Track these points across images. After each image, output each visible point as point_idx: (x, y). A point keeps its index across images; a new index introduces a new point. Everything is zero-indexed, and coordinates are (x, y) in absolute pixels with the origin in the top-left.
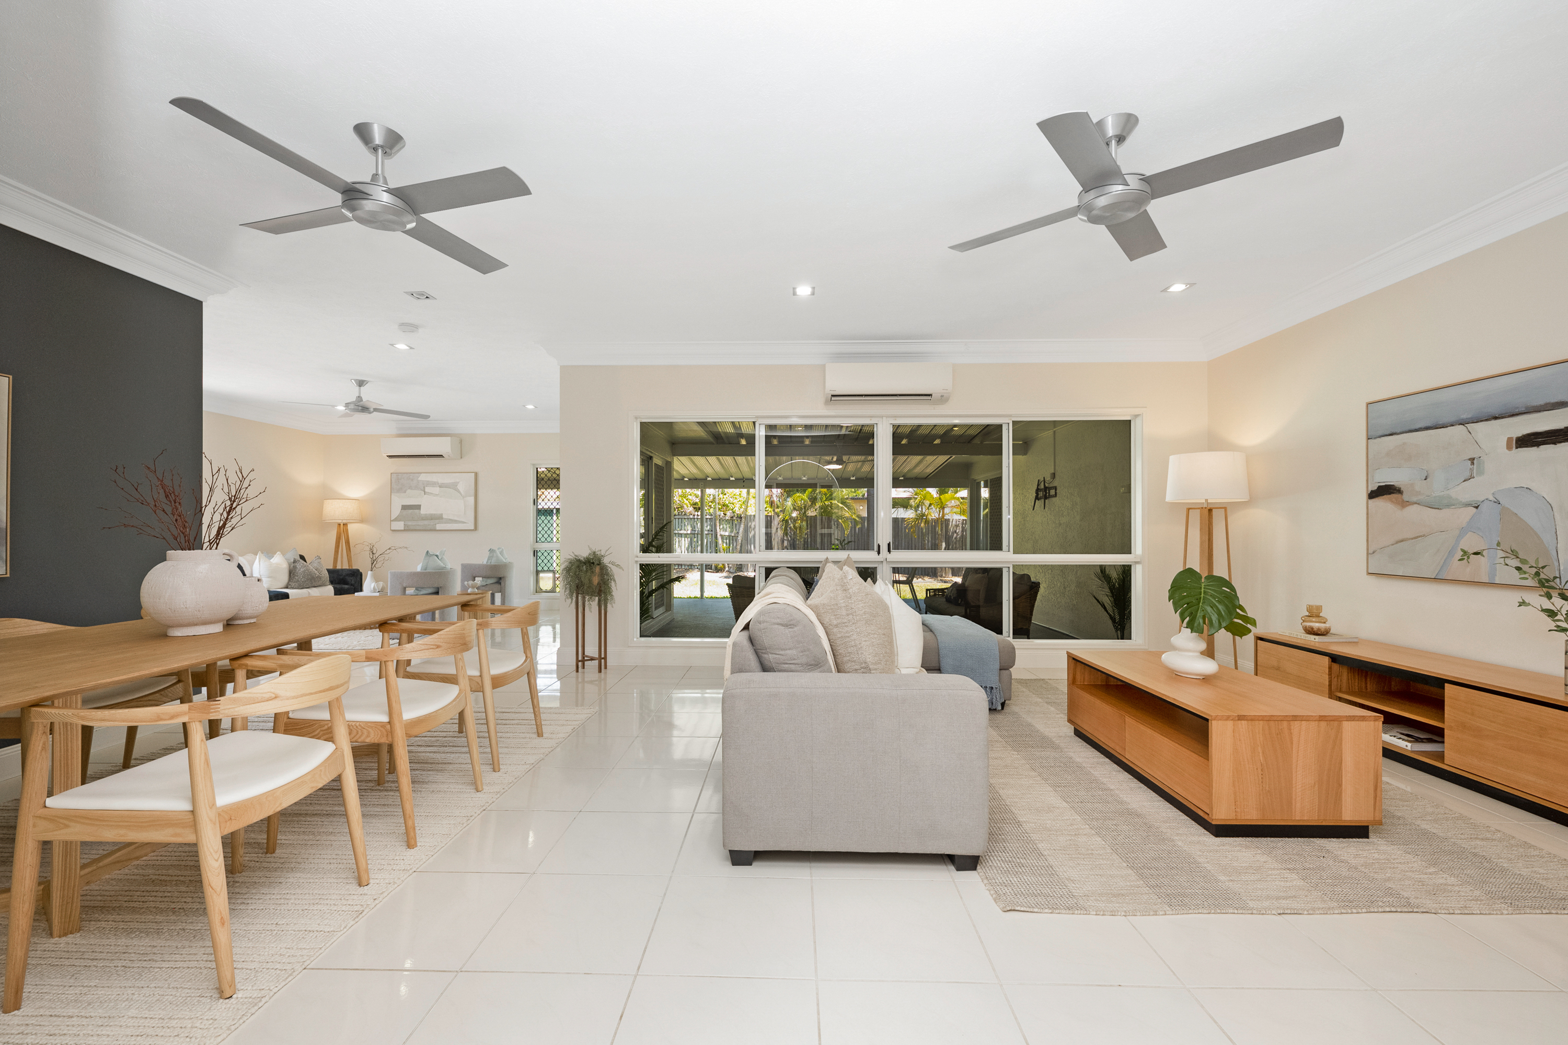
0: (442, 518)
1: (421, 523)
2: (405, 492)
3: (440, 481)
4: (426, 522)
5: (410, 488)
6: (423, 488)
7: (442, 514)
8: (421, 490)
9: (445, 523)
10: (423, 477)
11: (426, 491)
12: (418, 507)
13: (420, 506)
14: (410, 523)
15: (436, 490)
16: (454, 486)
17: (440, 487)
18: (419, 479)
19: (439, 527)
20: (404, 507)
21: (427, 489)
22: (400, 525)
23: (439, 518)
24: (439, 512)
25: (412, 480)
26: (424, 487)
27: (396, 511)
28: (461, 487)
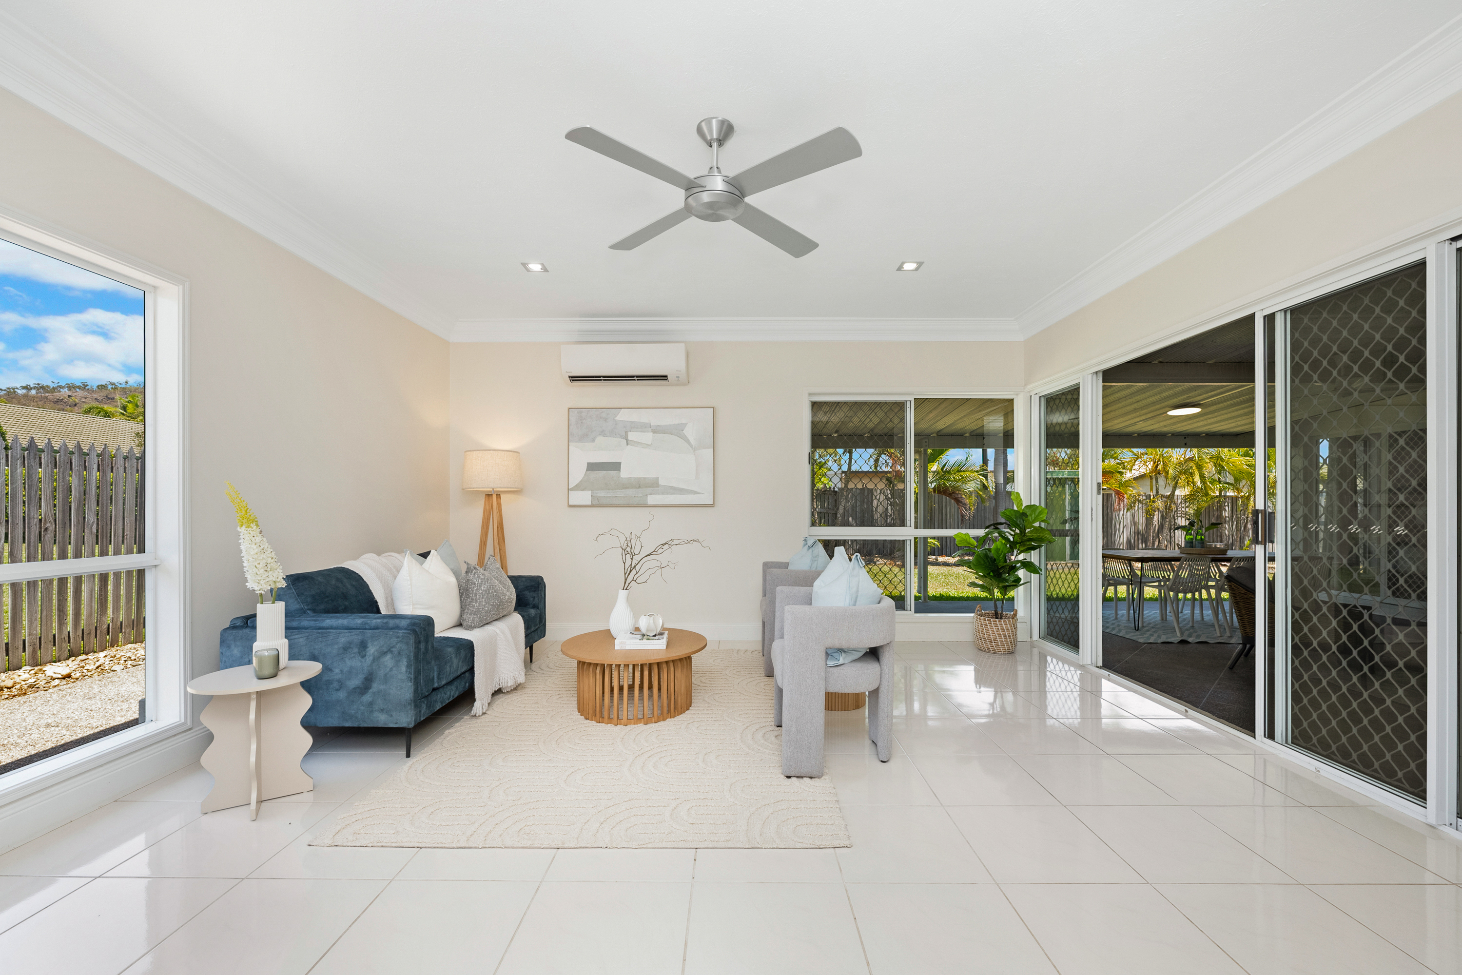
0: (657, 485)
1: (620, 493)
2: (593, 441)
3: (654, 422)
4: (631, 492)
5: (603, 433)
6: (624, 434)
7: (657, 479)
8: (621, 437)
9: (663, 493)
10: (624, 416)
11: (630, 438)
12: (616, 466)
13: (620, 464)
14: (601, 494)
15: (647, 437)
16: (677, 431)
17: (654, 432)
18: (618, 418)
19: (652, 500)
20: (592, 467)
21: (632, 436)
22: (584, 497)
23: (653, 485)
24: (651, 475)
25: (605, 420)
26: (626, 433)
27: (578, 473)
28: (690, 432)
